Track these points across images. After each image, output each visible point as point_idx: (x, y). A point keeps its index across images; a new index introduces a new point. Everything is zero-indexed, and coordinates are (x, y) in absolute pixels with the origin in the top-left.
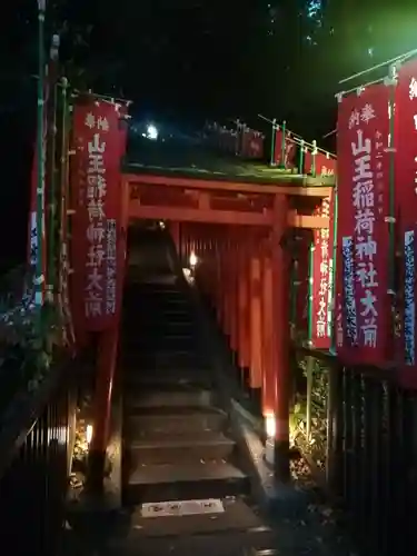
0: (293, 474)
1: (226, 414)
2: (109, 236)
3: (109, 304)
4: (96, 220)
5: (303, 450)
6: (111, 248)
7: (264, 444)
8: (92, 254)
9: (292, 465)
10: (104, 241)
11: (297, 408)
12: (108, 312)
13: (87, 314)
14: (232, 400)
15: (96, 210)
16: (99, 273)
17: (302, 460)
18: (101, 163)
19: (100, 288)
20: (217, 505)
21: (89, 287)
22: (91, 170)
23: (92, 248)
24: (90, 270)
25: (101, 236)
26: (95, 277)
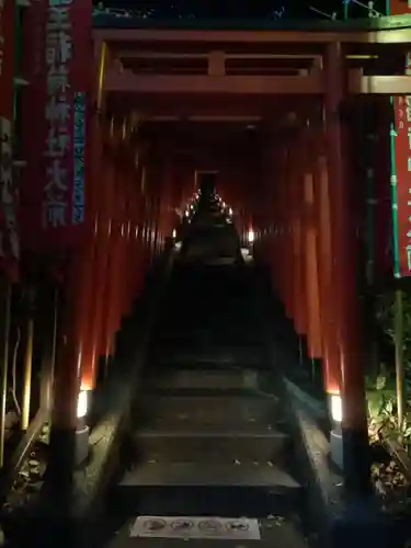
0: (378, 484)
1: (277, 399)
2: (76, 114)
3: (75, 210)
4: (58, 93)
5: (393, 447)
6: (79, 131)
7: (328, 436)
8: (52, 141)
9: (376, 471)
10: (70, 123)
11: (381, 383)
12: (74, 221)
13: (44, 224)
14: (286, 380)
15: (58, 79)
16: (61, 166)
17: (392, 464)
18: (65, 16)
19: (64, 188)
20: (252, 527)
21: (48, 187)
22: (50, 26)
23: (52, 132)
24: (49, 161)
25: (65, 114)
26: (56, 172)
